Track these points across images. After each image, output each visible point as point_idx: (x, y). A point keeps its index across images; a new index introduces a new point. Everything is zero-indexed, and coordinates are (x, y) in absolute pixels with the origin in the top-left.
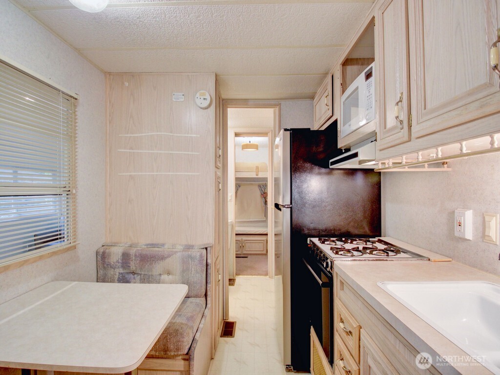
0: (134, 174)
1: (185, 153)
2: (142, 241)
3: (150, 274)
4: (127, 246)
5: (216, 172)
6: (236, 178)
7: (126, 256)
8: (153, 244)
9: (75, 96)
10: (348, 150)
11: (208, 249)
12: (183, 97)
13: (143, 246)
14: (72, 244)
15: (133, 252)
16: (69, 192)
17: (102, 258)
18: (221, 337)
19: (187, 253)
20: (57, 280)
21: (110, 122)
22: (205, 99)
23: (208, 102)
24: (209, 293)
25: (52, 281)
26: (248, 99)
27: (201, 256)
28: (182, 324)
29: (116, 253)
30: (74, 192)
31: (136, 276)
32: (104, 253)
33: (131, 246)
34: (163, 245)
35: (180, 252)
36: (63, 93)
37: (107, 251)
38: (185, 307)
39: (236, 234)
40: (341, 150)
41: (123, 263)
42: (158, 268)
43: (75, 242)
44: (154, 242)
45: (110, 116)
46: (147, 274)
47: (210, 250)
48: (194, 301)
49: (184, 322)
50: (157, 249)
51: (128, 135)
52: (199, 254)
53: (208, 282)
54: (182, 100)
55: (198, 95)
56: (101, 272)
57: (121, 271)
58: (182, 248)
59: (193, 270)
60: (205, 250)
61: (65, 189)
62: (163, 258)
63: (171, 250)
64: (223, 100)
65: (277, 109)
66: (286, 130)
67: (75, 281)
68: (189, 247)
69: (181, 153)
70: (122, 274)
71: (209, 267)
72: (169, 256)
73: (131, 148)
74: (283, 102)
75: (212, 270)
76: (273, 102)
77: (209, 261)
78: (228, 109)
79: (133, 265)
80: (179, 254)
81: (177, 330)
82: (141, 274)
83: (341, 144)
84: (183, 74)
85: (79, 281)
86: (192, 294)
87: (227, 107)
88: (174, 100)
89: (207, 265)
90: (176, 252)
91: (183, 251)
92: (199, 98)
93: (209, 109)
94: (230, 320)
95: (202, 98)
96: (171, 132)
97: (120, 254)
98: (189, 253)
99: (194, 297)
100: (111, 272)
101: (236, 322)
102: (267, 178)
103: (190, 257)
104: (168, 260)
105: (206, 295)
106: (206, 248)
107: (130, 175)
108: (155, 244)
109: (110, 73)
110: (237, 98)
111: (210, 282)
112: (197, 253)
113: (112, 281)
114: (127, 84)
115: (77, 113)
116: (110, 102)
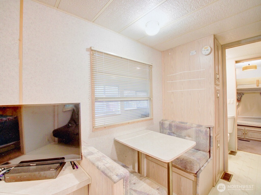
0: (173, 91)
1: (197, 79)
2: (178, 120)
3: (181, 135)
4: (171, 121)
5: (215, 88)
6: (237, 89)
7: (170, 125)
8: (182, 122)
9: (151, 65)
12: (195, 52)
13: (178, 123)
14: (152, 118)
15: (173, 124)
16: (150, 99)
17: (162, 124)
18: (221, 178)
19: (198, 128)
20: (147, 129)
21: (164, 71)
23: (209, 51)
24: (211, 151)
25: (146, 129)
26: (241, 40)
27: (206, 131)
28: (194, 160)
29: (167, 123)
30: (152, 99)
31: (174, 134)
32: (162, 123)
33: (172, 122)
34: (187, 123)
35: (195, 127)
36: (148, 65)
37: (163, 122)
38: (197, 154)
39: (238, 125)
41: (169, 128)
42: (184, 133)
43: (152, 117)
44: (182, 121)
45: (164, 68)
46: (179, 134)
47: (212, 129)
48: (202, 153)
49: (195, 159)
50: (184, 124)
51: (171, 75)
52: (205, 130)
53: (211, 145)
54: (195, 54)
55: (203, 49)
56: (161, 130)
57: (169, 131)
58: (196, 126)
59: (201, 137)
60: (209, 129)
61: (149, 98)
62: (186, 129)
63: (190, 126)
64: (222, 46)
67: (152, 131)
68: (200, 126)
69: (195, 79)
70: (169, 132)
71: (211, 138)
72: (189, 128)
73: (172, 80)
75: (213, 140)
77: (211, 135)
78: (226, 50)
79: (173, 129)
80: (194, 129)
81: (191, 161)
82: (177, 134)
84: (195, 41)
85: (154, 131)
86: (201, 149)
87: (225, 49)
88: (191, 55)
89: (210, 137)
90: (192, 127)
91: (196, 127)
92: (204, 50)
93: (210, 55)
94: (229, 172)
95: (206, 50)
96: (190, 71)
97: (168, 124)
98: (200, 128)
99: (202, 151)
100: (165, 131)
101: (233, 175)
103: (200, 131)
104: (189, 130)
105: (210, 152)
106: (210, 128)
108: (183, 122)
109: (163, 51)
110: (231, 42)
111: (212, 146)
112: (203, 129)
113: (165, 134)
114: (170, 54)
115: (152, 71)
116: (164, 63)
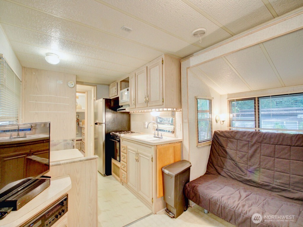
0: (38, 112)
1: (63, 104)
9: (21, 81)
10: (122, 106)
11: (74, 140)
21: (24, 89)
22: (72, 84)
26: (84, 82)
27: (72, 143)
40: (120, 106)
51: (35, 95)
54: (62, 83)
55: (69, 82)
59: (69, 148)
60: (72, 141)
62: (55, 145)
65: (95, 87)
66: (104, 99)
68: (65, 140)
69: (61, 104)
72: (58, 144)
73: (36, 101)
74: (98, 85)
76: (94, 84)
80: (62, 143)
83: (120, 105)
84: (62, 73)
88: (58, 83)
89: (73, 146)
92: (70, 84)
96: (56, 95)
102: (85, 112)
103: (67, 143)
104: (58, 146)
107: (36, 112)
109: (24, 67)
110: (79, 81)
112: (70, 142)
114: (34, 73)
116: (25, 80)
